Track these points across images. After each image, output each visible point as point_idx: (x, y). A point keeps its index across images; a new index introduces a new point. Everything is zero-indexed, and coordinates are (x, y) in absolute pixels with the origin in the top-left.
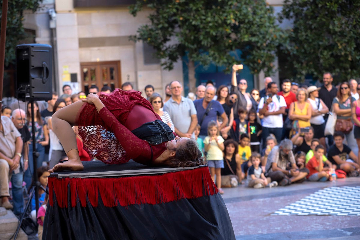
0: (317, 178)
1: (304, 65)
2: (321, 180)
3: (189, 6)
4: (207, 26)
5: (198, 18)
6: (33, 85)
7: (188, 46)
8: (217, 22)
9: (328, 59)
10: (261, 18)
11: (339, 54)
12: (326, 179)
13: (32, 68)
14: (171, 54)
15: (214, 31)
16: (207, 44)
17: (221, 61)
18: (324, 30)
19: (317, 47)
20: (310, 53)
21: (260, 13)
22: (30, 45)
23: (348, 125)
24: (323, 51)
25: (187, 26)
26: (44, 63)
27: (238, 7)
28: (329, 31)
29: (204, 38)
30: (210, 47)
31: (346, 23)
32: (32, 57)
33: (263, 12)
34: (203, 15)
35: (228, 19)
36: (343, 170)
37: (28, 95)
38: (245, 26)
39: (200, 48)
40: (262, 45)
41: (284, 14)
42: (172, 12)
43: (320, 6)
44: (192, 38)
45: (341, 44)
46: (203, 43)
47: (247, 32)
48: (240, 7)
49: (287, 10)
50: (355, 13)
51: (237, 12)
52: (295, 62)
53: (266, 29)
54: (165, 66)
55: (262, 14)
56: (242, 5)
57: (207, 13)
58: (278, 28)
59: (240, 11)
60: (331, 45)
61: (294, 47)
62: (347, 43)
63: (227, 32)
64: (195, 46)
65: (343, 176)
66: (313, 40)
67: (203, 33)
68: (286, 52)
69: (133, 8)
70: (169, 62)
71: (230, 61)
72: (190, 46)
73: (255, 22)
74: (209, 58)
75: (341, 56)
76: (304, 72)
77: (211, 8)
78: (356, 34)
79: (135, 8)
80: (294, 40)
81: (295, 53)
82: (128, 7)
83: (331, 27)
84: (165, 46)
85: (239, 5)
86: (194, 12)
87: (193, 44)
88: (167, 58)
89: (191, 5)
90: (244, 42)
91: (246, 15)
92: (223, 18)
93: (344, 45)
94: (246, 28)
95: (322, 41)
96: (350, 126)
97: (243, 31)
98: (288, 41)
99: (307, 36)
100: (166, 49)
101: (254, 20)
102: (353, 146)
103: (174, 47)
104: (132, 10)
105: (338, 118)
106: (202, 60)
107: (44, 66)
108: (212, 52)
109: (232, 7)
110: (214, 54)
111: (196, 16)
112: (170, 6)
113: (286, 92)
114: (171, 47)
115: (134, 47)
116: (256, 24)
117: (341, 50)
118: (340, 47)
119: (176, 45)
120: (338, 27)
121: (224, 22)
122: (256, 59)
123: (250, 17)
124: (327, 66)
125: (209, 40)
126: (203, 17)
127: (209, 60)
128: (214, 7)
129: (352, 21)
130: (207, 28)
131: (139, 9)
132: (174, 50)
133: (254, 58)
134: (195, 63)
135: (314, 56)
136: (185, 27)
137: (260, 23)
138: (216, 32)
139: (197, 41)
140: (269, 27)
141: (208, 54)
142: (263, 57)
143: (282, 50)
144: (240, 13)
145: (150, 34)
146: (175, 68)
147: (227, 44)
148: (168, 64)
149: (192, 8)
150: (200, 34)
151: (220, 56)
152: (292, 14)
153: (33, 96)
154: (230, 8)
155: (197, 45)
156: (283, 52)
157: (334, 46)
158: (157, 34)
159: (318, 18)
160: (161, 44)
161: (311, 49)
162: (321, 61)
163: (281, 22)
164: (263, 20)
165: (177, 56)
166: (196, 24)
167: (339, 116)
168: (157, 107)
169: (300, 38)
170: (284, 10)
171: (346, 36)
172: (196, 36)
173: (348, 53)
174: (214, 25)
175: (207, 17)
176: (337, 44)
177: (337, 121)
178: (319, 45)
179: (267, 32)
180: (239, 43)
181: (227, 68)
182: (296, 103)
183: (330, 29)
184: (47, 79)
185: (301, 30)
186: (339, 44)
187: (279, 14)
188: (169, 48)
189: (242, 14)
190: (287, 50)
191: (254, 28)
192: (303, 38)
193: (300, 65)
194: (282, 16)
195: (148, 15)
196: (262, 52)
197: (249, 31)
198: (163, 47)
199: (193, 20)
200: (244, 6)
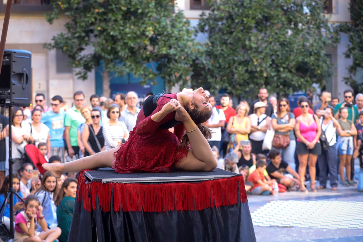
0: (260, 192)
1: (219, 79)
2: (264, 194)
3: (108, 16)
4: (126, 37)
5: (117, 28)
6: (13, 91)
7: (104, 56)
8: (135, 33)
9: (243, 75)
10: (180, 31)
11: (254, 70)
12: (268, 193)
13: (13, 74)
14: (86, 63)
15: (132, 42)
16: (124, 55)
17: (138, 73)
18: (240, 45)
19: (232, 62)
20: (224, 68)
21: (179, 25)
22: (12, 51)
23: (286, 140)
24: (238, 66)
25: (104, 36)
26: (25, 69)
27: (157, 19)
28: (244, 47)
29: (122, 49)
30: (127, 59)
31: (262, 39)
32: (13, 63)
33: (181, 25)
34: (122, 26)
35: (147, 31)
36: (283, 184)
37: (8, 101)
38: (163, 38)
39: (116, 59)
40: (180, 57)
41: (200, 28)
42: (90, 22)
43: (237, 21)
44: (109, 48)
45: (257, 60)
46: (120, 54)
47: (165, 45)
48: (159, 19)
49: (203, 24)
50: (272, 30)
51: (155, 24)
52: (209, 77)
53: (185, 42)
54: (79, 76)
55: (180, 27)
56: (161, 17)
57: (125, 23)
58: (196, 41)
59: (159, 23)
60: (246, 61)
61: (210, 61)
62: (263, 59)
63: (145, 43)
64: (112, 57)
65: (283, 190)
66: (228, 55)
67: (121, 43)
68: (202, 66)
69: (50, 16)
70: (83, 72)
71: (147, 73)
72: (107, 56)
73: (173, 35)
74: (125, 69)
75: (256, 72)
76: (218, 87)
77: (130, 19)
78: (271, 51)
79: (52, 16)
80: (210, 54)
81: (210, 67)
82: (45, 14)
83: (247, 43)
84: (80, 55)
85: (158, 17)
86: (113, 22)
87: (110, 55)
88: (82, 68)
89: (110, 15)
90: (162, 54)
91: (165, 28)
92: (141, 30)
93: (260, 61)
94: (164, 40)
95: (236, 56)
96: (287, 142)
97: (161, 44)
98: (204, 56)
99: (222, 50)
100: (81, 59)
101: (173, 32)
102: (289, 161)
103: (89, 56)
104: (48, 17)
105: (275, 134)
106: (118, 70)
107: (24, 73)
108: (128, 64)
109: (152, 18)
110: (131, 65)
111: (114, 26)
112: (88, 15)
113: (223, 107)
114: (86, 56)
115: (47, 55)
116: (174, 36)
117: (256, 66)
118: (256, 63)
119: (91, 55)
120: (254, 43)
121: (143, 34)
122: (172, 72)
123: (169, 29)
124: (242, 81)
125: (127, 51)
126: (121, 28)
127: (126, 71)
128: (132, 18)
129: (268, 37)
130: (125, 39)
131: (55, 17)
132: (90, 59)
133: (171, 71)
134: (110, 74)
135: (228, 71)
136: (102, 37)
137: (178, 36)
138: (134, 43)
139: (114, 52)
140: (188, 40)
141: (125, 65)
142: (180, 70)
143: (197, 64)
144: (160, 25)
145: (67, 43)
146: (89, 78)
147: (144, 56)
148: (83, 74)
149: (110, 18)
150: (118, 45)
151: (137, 68)
152: (207, 28)
153: (13, 102)
154: (149, 20)
155: (114, 55)
156: (199, 65)
157: (249, 61)
158: (73, 42)
159: (234, 34)
160: (76, 53)
161: (225, 64)
162: (236, 76)
163: (196, 36)
164: (181, 33)
165: (91, 65)
166: (115, 34)
167: (276, 131)
168: (115, 117)
169: (215, 53)
170: (199, 24)
171: (261, 52)
172: (114, 46)
173: (263, 69)
174: (132, 36)
175: (126, 28)
176: (252, 60)
177: (275, 136)
178: (234, 60)
179: (185, 45)
180: (156, 55)
181: (143, 80)
182: (235, 117)
183: (246, 45)
184: (26, 86)
185: (216, 45)
186: (255, 60)
187: (194, 27)
188: (84, 57)
189: (161, 26)
190: (203, 64)
191: (172, 41)
192: (218, 53)
193: (214, 79)
194: (198, 29)
195: (65, 23)
196: (179, 65)
197: (167, 43)
198: (78, 56)
199: (112, 30)
200: (163, 18)
